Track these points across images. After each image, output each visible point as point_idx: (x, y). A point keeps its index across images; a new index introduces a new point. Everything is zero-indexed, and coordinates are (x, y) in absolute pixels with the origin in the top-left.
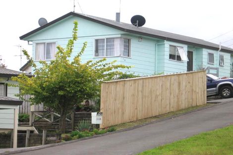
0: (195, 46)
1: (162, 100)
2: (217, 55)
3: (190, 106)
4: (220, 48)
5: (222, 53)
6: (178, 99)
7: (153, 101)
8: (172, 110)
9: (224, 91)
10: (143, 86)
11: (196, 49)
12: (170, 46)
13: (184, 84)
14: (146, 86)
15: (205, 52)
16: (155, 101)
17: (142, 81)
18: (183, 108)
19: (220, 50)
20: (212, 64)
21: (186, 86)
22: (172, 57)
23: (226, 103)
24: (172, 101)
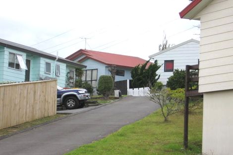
0: (33, 55)
1: (19, 110)
2: (53, 64)
3: (43, 116)
4: (57, 58)
5: (59, 63)
6: (33, 108)
7: (12, 110)
8: (28, 120)
9: (69, 102)
10: (4, 94)
11: (34, 58)
12: (10, 53)
13: (38, 93)
14: (7, 94)
15: (43, 61)
16: (14, 110)
17: (3, 88)
18: (37, 118)
19: (57, 59)
20: (49, 74)
21: (40, 95)
22: (11, 65)
23: (77, 114)
24: (28, 110)
